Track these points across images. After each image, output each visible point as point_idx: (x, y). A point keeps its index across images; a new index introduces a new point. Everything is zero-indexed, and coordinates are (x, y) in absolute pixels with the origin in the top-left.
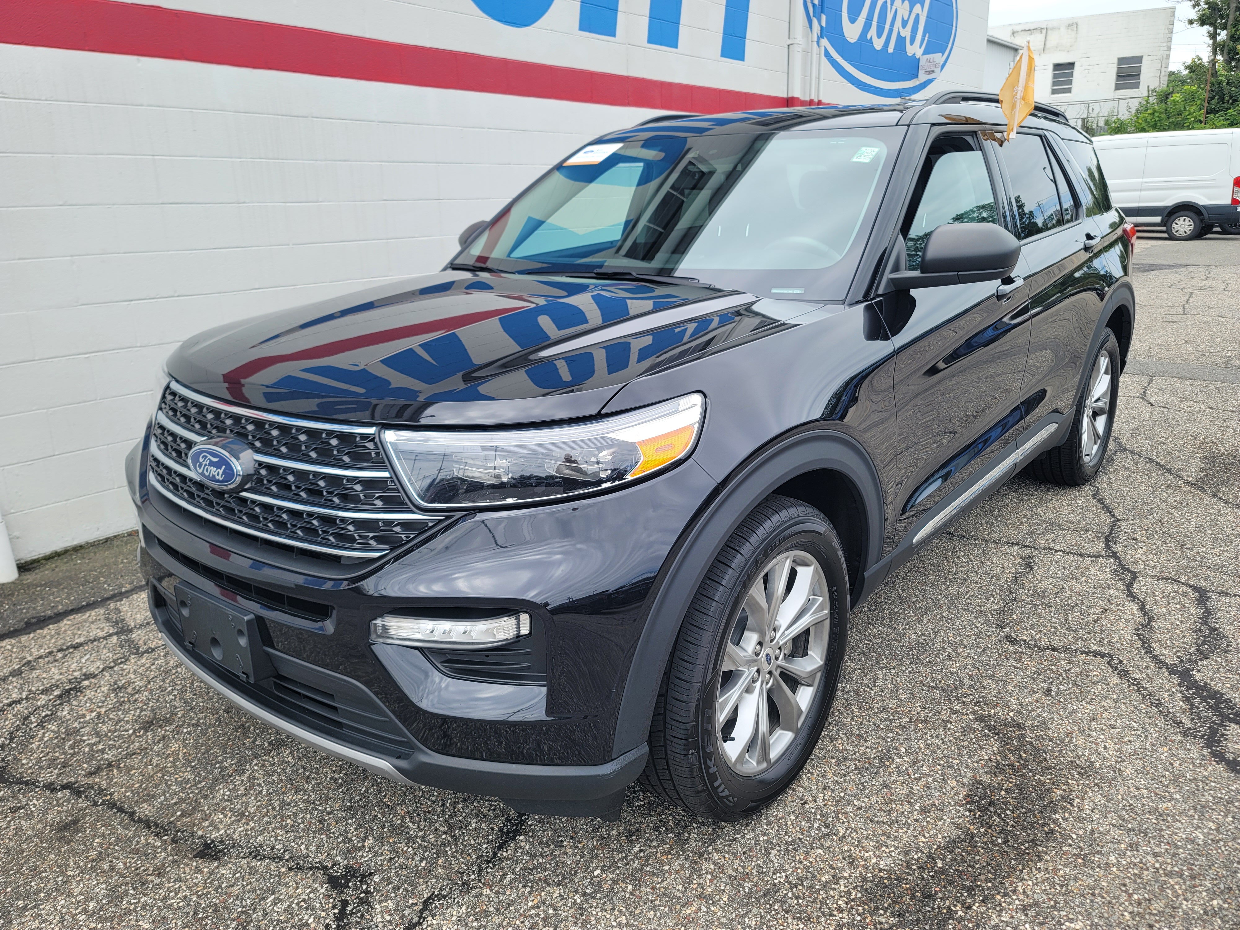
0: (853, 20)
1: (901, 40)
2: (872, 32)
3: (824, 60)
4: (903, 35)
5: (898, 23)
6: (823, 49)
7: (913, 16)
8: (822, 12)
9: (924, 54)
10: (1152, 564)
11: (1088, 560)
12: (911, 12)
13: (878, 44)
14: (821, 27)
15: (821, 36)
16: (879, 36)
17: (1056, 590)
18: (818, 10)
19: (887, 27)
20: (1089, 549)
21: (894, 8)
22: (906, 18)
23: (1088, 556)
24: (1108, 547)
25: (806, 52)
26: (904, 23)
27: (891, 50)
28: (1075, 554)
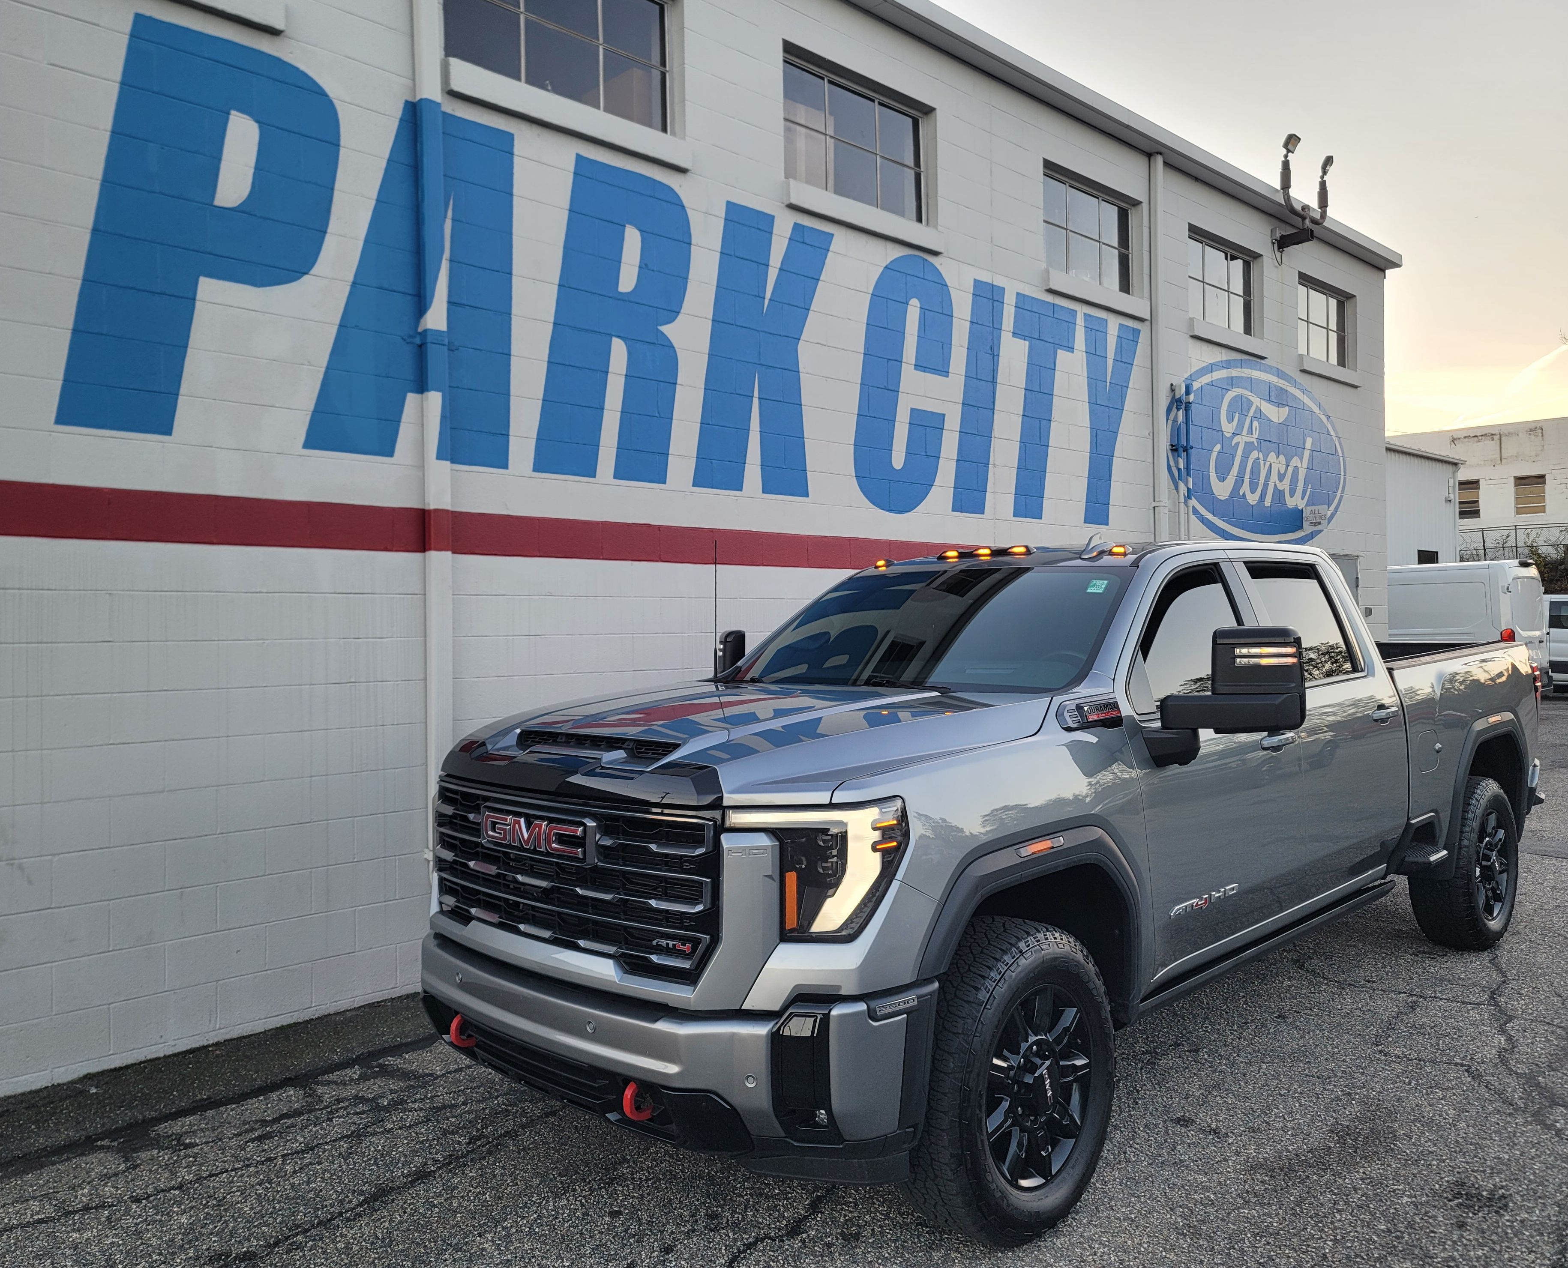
0: (1222, 479)
1: (1279, 495)
2: (1246, 488)
3: (1193, 518)
4: (1281, 489)
5: (1274, 477)
6: (1191, 509)
7: (1290, 470)
8: (1188, 474)
9: (1307, 505)
10: (1530, 1011)
11: (1470, 1007)
12: (1287, 466)
13: (1253, 499)
14: (1188, 489)
15: (1189, 497)
16: (1253, 491)
17: (1433, 1025)
18: (1184, 472)
19: (1262, 481)
20: (1473, 999)
21: (1268, 464)
22: (1282, 472)
23: (1471, 1004)
24: (1492, 998)
25: (1174, 513)
26: (1281, 477)
27: (1267, 503)
28: (1458, 1002)
